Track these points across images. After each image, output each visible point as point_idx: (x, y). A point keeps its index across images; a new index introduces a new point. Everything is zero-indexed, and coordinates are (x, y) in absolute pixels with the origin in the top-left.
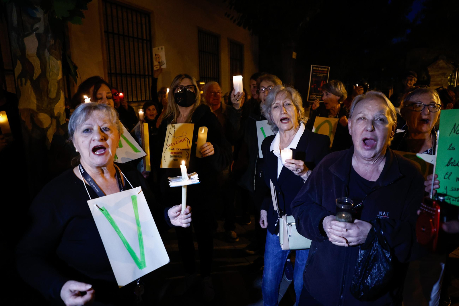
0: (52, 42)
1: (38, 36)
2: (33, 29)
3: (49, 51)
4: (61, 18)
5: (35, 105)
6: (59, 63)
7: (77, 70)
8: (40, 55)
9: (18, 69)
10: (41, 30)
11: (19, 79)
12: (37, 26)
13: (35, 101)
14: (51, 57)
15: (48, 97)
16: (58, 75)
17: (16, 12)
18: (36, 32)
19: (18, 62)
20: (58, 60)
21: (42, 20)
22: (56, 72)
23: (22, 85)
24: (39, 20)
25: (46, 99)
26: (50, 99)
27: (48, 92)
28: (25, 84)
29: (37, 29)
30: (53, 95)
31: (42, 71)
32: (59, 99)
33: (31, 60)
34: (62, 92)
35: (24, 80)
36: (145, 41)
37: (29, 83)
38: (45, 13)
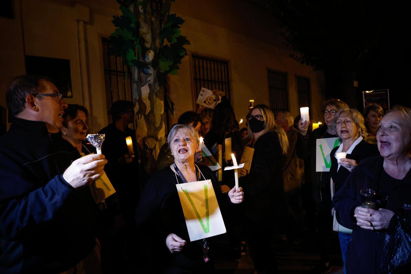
0: (158, 88)
1: (150, 86)
2: (147, 81)
3: (156, 95)
4: (164, 72)
5: (146, 132)
6: (162, 102)
7: (174, 106)
8: (150, 98)
10: (152, 81)
11: (137, 115)
12: (149, 79)
13: (146, 129)
14: (157, 98)
15: (154, 126)
16: (161, 111)
17: (137, 71)
18: (149, 83)
19: (137, 103)
20: (161, 101)
21: (152, 75)
22: (160, 109)
23: (138, 119)
24: (151, 74)
25: (153, 128)
26: (156, 128)
27: (154, 123)
28: (141, 118)
29: (149, 80)
30: (157, 125)
31: (151, 109)
32: (162, 128)
33: (145, 102)
34: (163, 122)
35: (140, 115)
36: (224, 84)
37: (143, 117)
38: (155, 70)
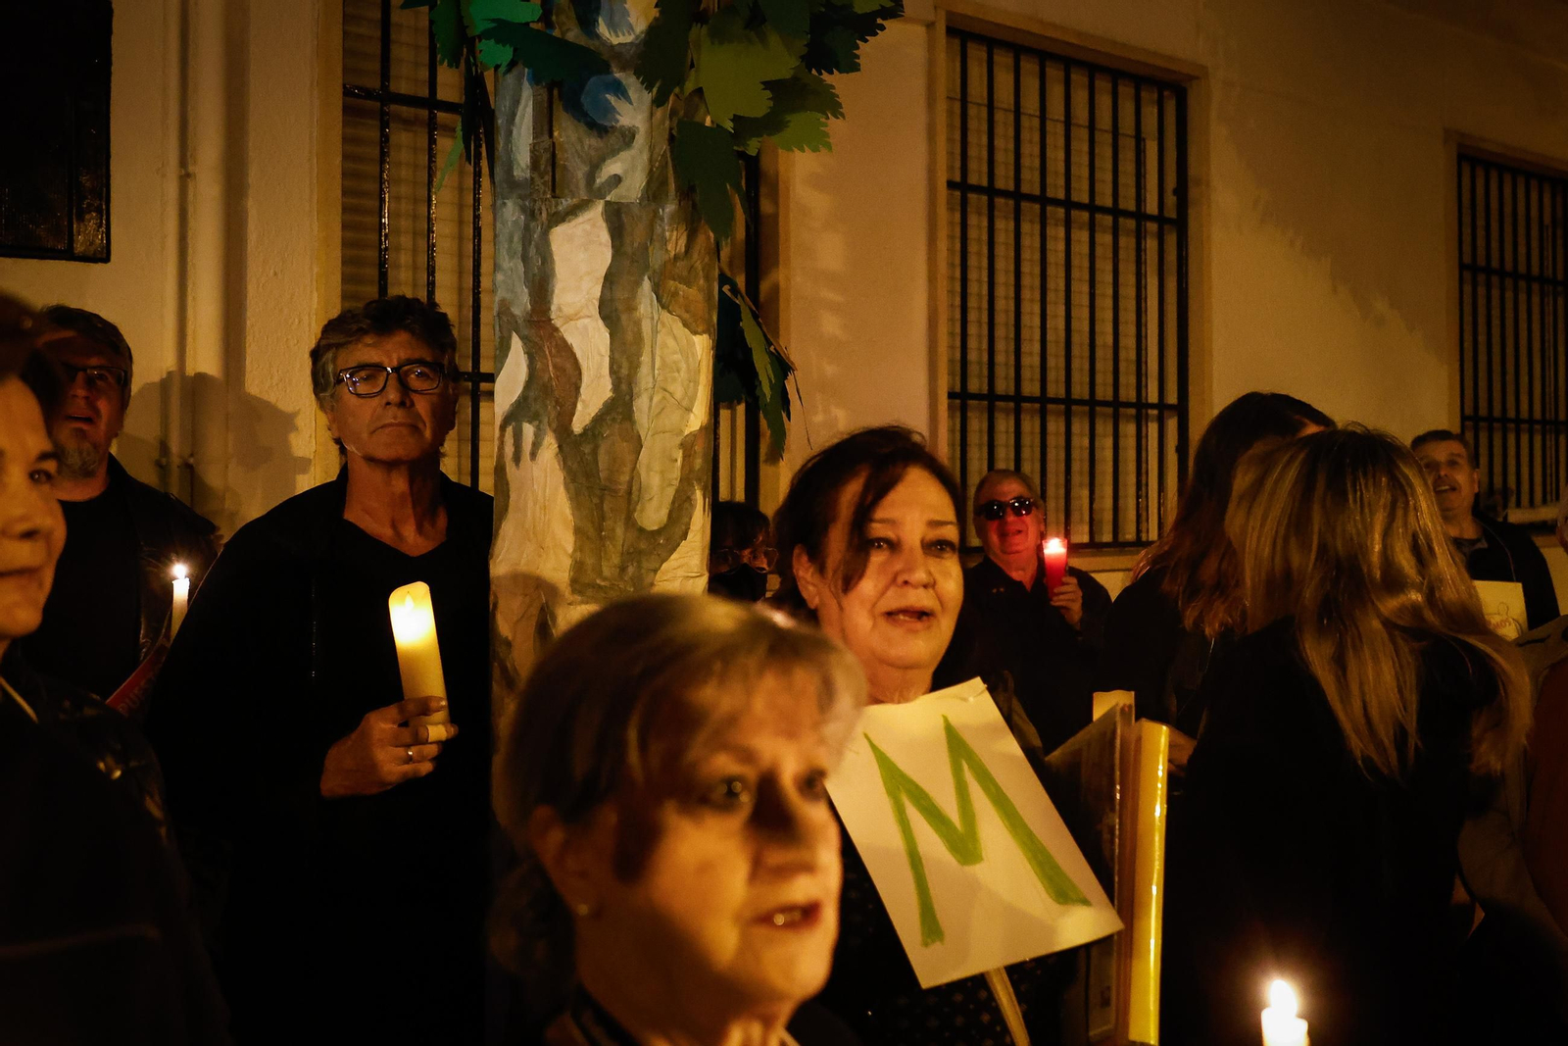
0: (675, 240)
1: (616, 219)
2: (598, 181)
3: (657, 289)
4: (729, 126)
5: (567, 562)
6: (702, 346)
7: (790, 377)
8: (612, 311)
9: (511, 379)
10: (633, 188)
11: (509, 430)
12: (613, 167)
13: (568, 541)
14: (665, 315)
15: (630, 522)
16: (689, 410)
17: (530, 110)
18: (608, 198)
19: (516, 344)
20: (695, 333)
21: (640, 140)
22: (679, 395)
23: (517, 458)
24: (628, 137)
25: (620, 531)
26: (641, 530)
27: (631, 497)
28: (533, 455)
29: (617, 180)
30: (653, 514)
31: (616, 387)
32: (684, 536)
33: (571, 335)
34: (698, 495)
35: (528, 430)
36: (1152, 227)
37: (550, 445)
38: (659, 102)
